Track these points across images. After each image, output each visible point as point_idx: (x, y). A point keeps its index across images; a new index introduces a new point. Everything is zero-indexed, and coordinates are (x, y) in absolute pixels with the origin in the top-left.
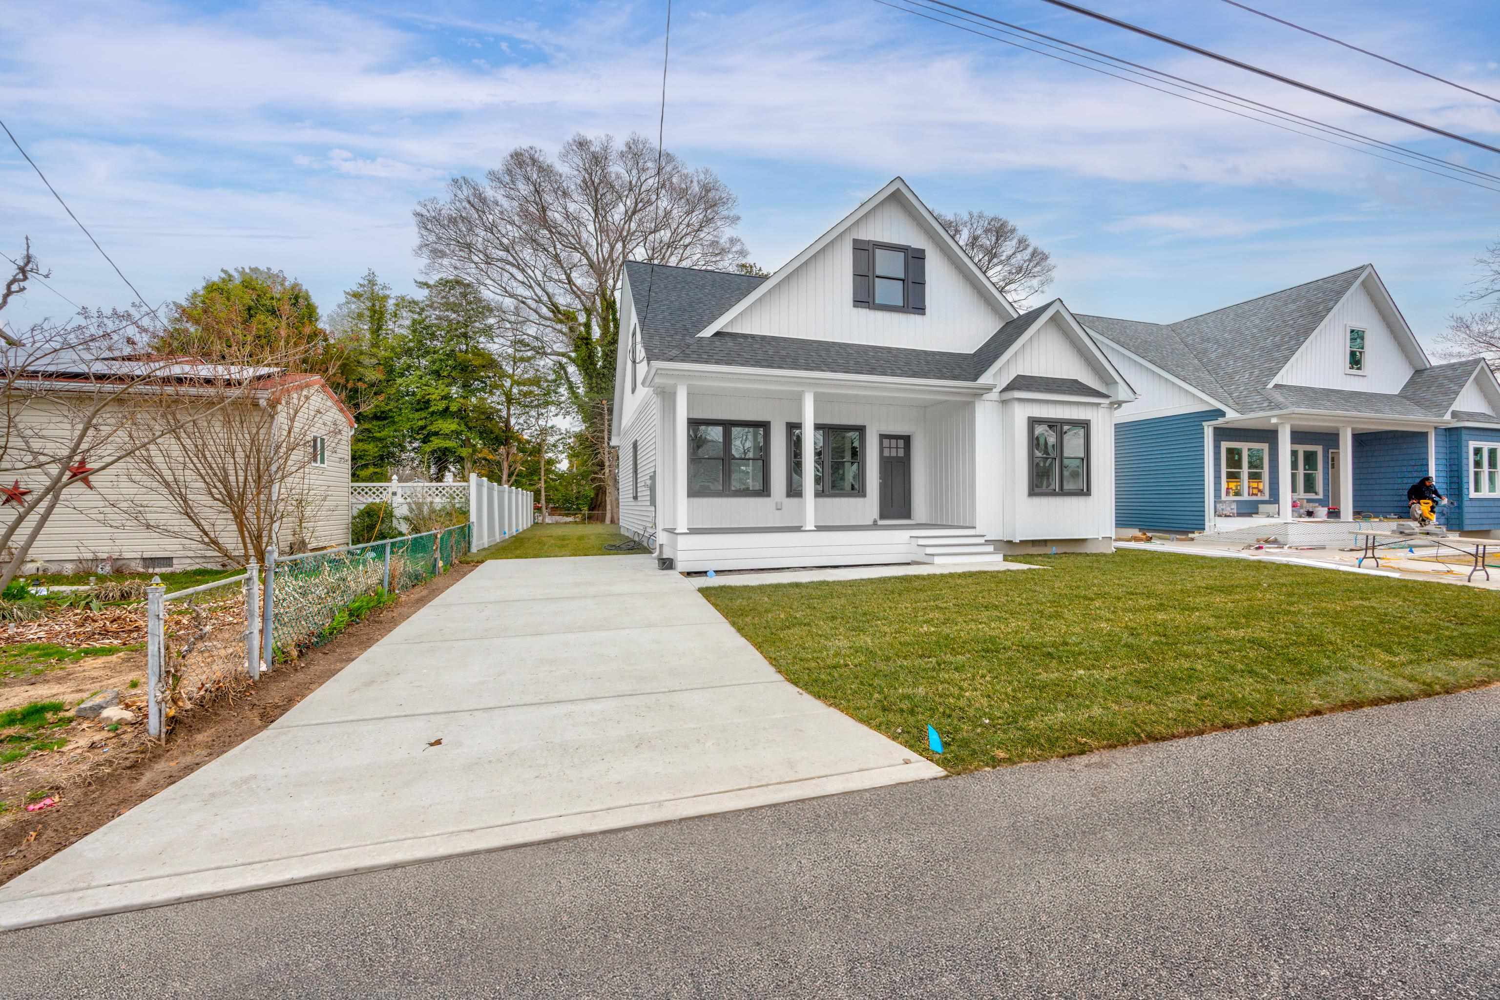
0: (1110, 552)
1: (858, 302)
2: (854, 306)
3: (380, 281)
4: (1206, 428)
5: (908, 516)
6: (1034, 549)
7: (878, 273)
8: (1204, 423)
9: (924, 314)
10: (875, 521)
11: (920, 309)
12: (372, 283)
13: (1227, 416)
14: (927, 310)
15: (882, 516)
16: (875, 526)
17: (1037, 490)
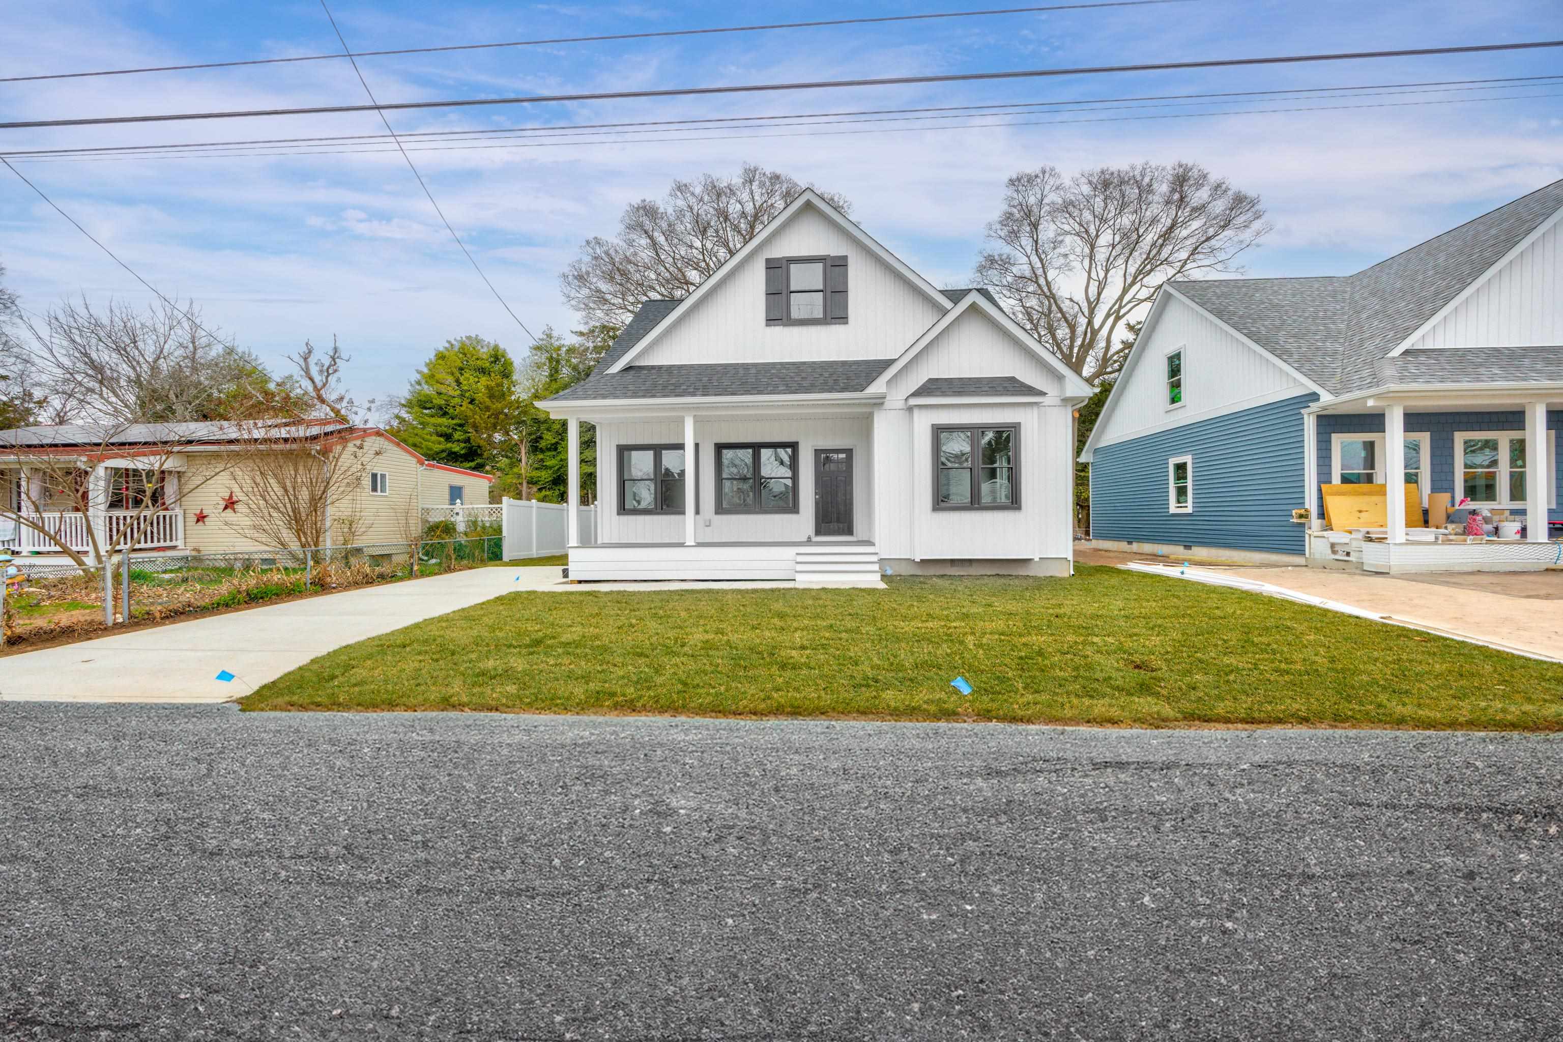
0: (1067, 575)
1: (771, 321)
2: (767, 325)
3: (555, 334)
4: (1306, 417)
5: (850, 532)
6: (955, 568)
7: (792, 289)
8: (1303, 411)
9: (847, 323)
10: (809, 538)
11: (843, 319)
12: (550, 336)
13: (1322, 400)
14: (850, 319)
15: (818, 532)
16: (809, 542)
17: (943, 505)
